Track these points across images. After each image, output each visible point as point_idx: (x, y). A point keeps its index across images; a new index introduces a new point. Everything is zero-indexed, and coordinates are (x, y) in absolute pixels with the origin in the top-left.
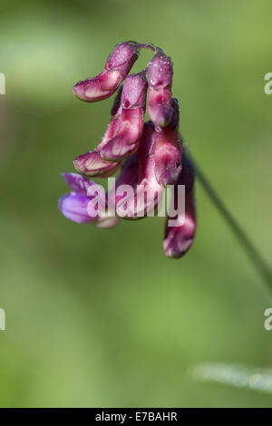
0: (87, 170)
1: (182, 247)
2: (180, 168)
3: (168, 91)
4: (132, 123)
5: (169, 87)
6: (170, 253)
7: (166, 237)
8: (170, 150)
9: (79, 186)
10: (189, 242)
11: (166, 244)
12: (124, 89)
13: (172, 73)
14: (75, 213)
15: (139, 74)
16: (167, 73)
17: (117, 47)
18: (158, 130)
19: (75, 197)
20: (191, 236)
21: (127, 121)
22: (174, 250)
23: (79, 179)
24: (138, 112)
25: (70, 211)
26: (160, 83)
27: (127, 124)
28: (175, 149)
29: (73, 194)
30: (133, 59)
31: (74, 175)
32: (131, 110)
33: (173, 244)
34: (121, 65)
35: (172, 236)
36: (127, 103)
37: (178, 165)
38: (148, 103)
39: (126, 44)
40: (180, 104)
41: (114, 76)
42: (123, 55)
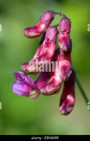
0: (27, 70)
1: (68, 110)
2: (71, 72)
3: (68, 35)
4: (50, 49)
5: (69, 33)
6: (63, 112)
7: (61, 105)
8: (67, 63)
9: (22, 78)
10: (72, 108)
11: (61, 108)
12: (47, 33)
13: (71, 27)
14: (19, 91)
15: (54, 26)
16: (68, 26)
17: (45, 13)
18: (62, 53)
19: (19, 83)
20: (72, 106)
21: (48, 48)
22: (65, 111)
23: (22, 74)
24: (53, 44)
25: (16, 90)
26: (65, 31)
27: (47, 49)
28: (69, 63)
29: (18, 82)
30: (52, 19)
31: (19, 72)
32: (50, 43)
33: (64, 108)
34: (46, 21)
35: (64, 105)
36: (48, 40)
37: (70, 70)
38: (58, 40)
39: (49, 12)
40: (72, 42)
41: (43, 27)
42: (47, 17)
